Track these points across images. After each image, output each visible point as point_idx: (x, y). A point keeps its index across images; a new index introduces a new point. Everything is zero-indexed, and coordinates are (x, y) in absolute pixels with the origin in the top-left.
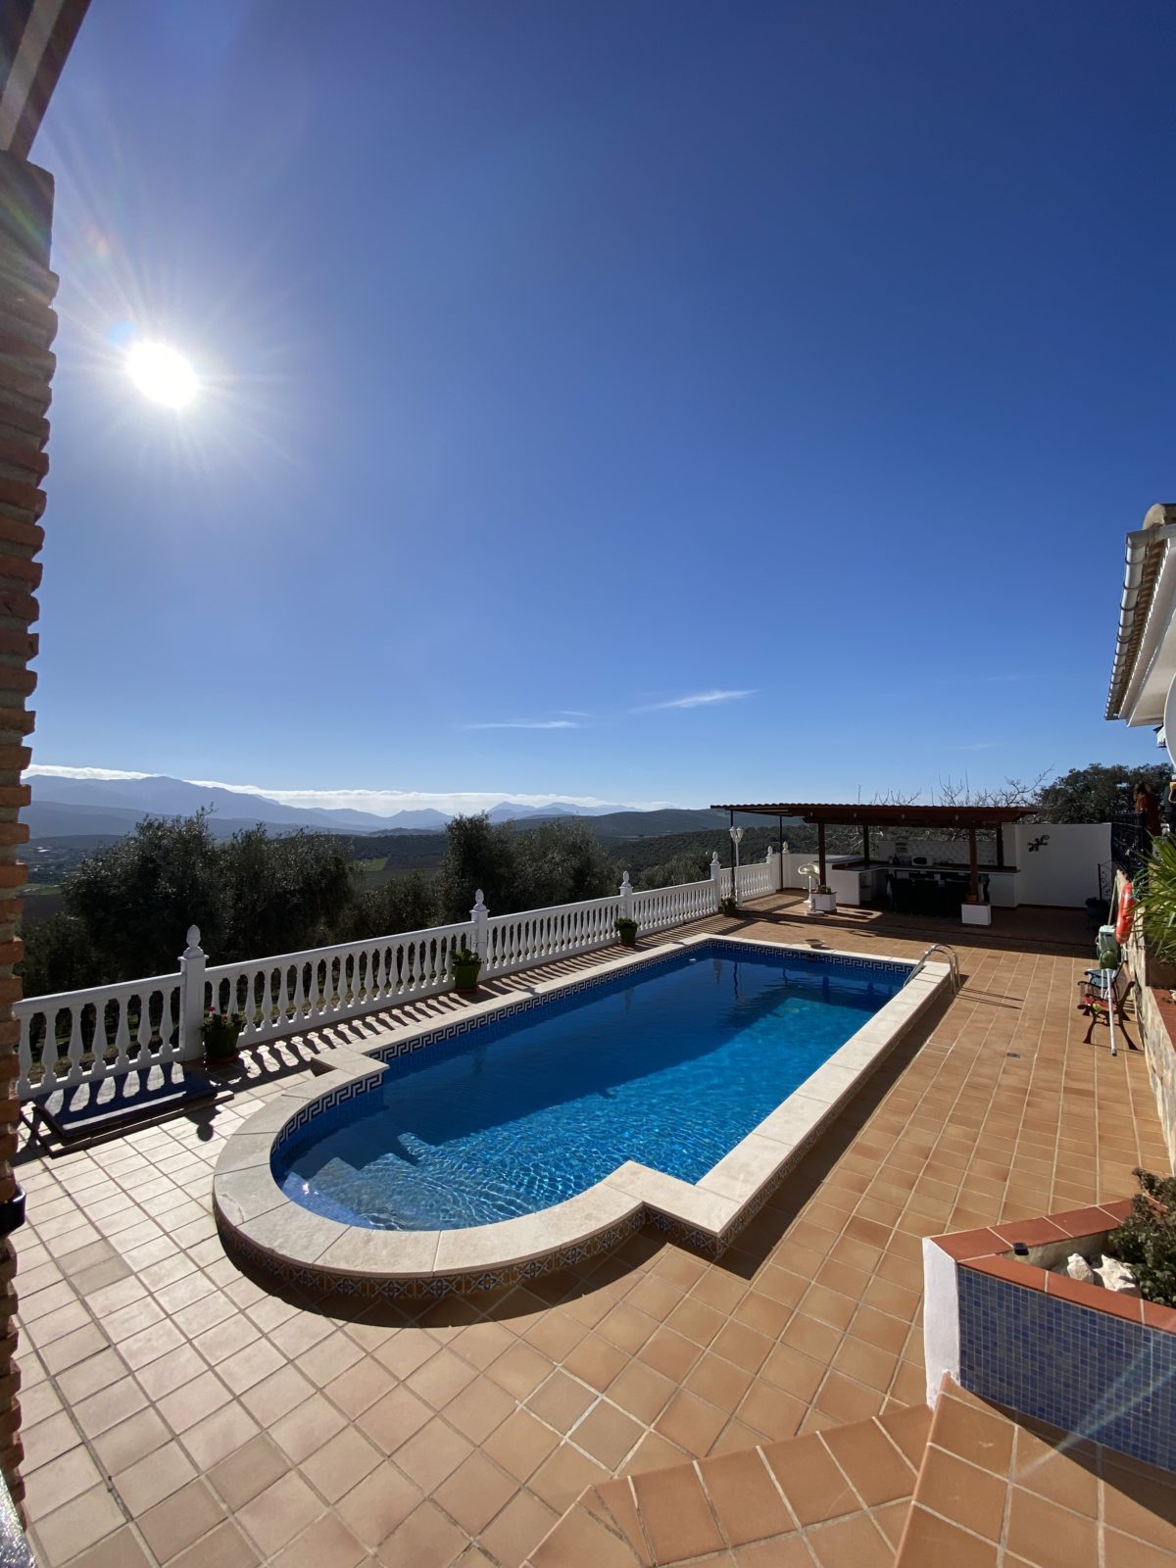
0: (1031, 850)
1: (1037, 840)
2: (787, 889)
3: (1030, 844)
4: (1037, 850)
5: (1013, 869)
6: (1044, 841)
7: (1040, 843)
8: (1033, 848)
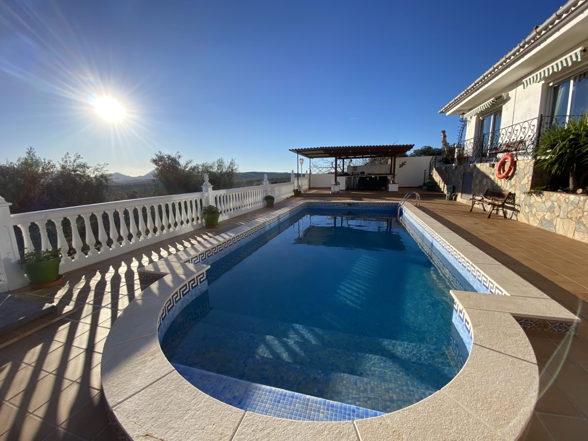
2: (312, 188)
6: (405, 163)
7: (403, 164)
8: (401, 166)
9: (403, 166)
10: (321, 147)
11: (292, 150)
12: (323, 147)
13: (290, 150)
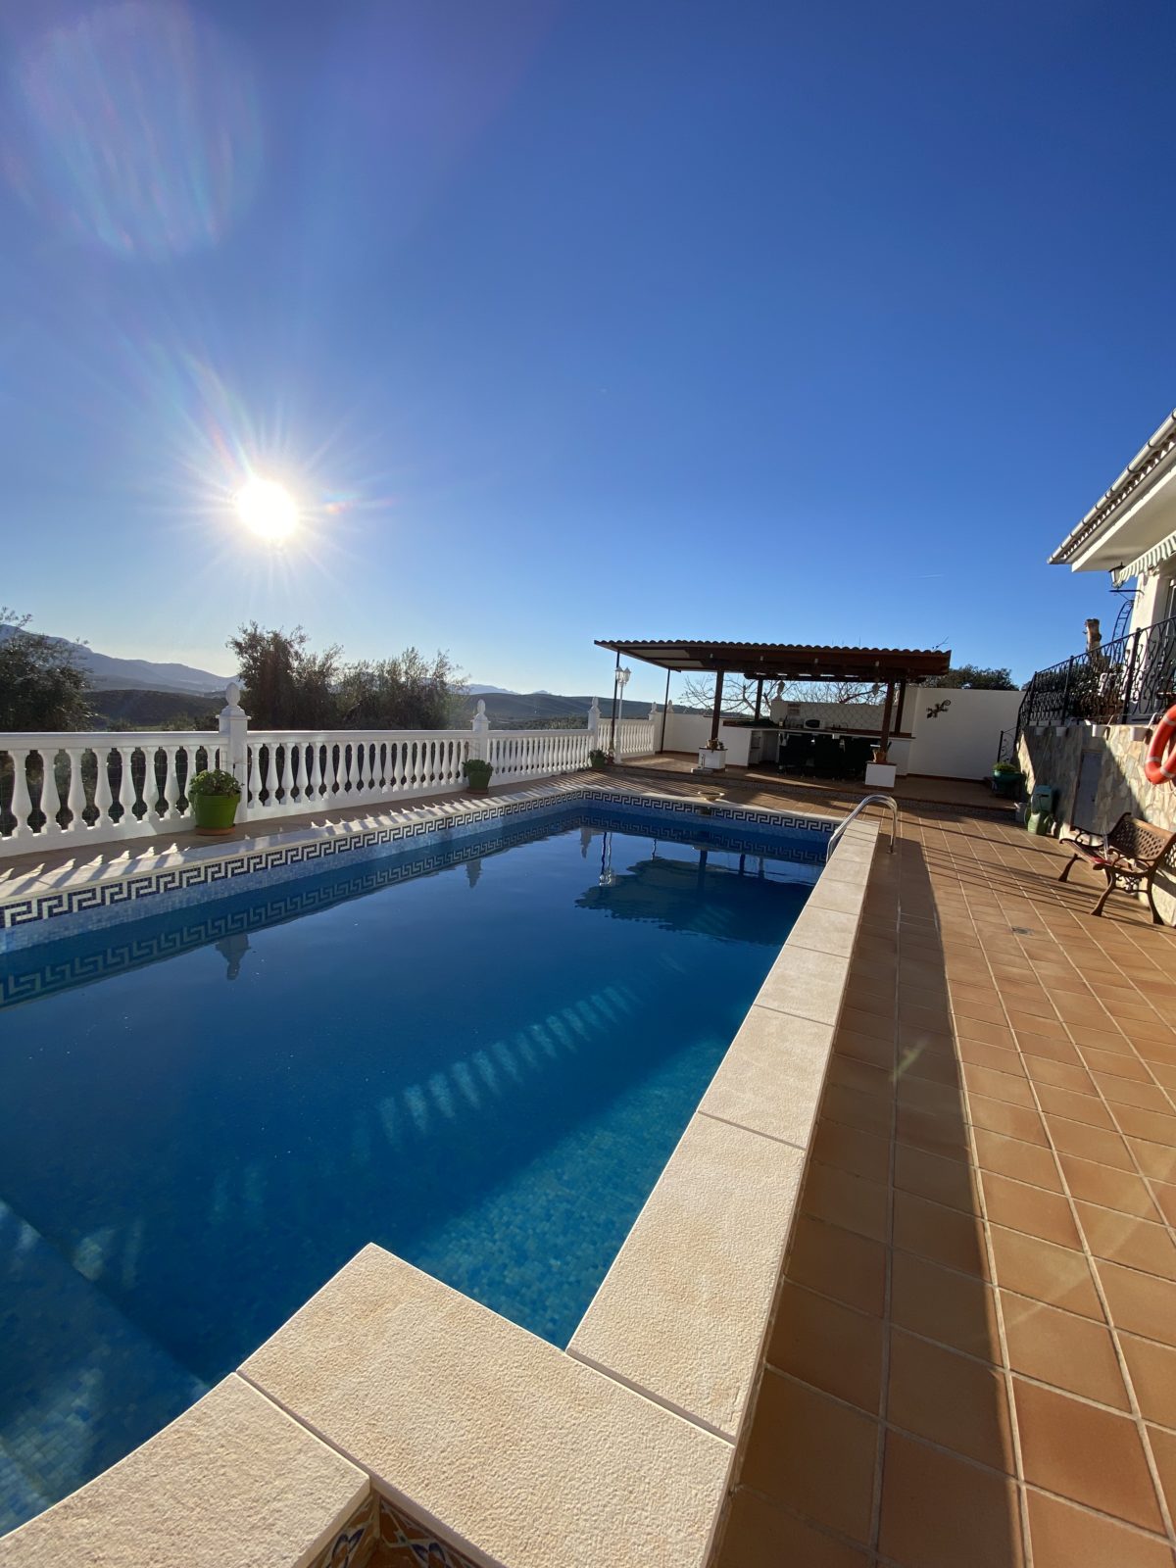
0: (929, 716)
1: (937, 706)
2: (667, 752)
3: (929, 709)
4: (936, 716)
5: (908, 736)
6: (945, 707)
7: (939, 708)
8: (932, 714)
9: (940, 714)
10: (678, 642)
11: (603, 643)
12: (685, 642)
13: (596, 642)
